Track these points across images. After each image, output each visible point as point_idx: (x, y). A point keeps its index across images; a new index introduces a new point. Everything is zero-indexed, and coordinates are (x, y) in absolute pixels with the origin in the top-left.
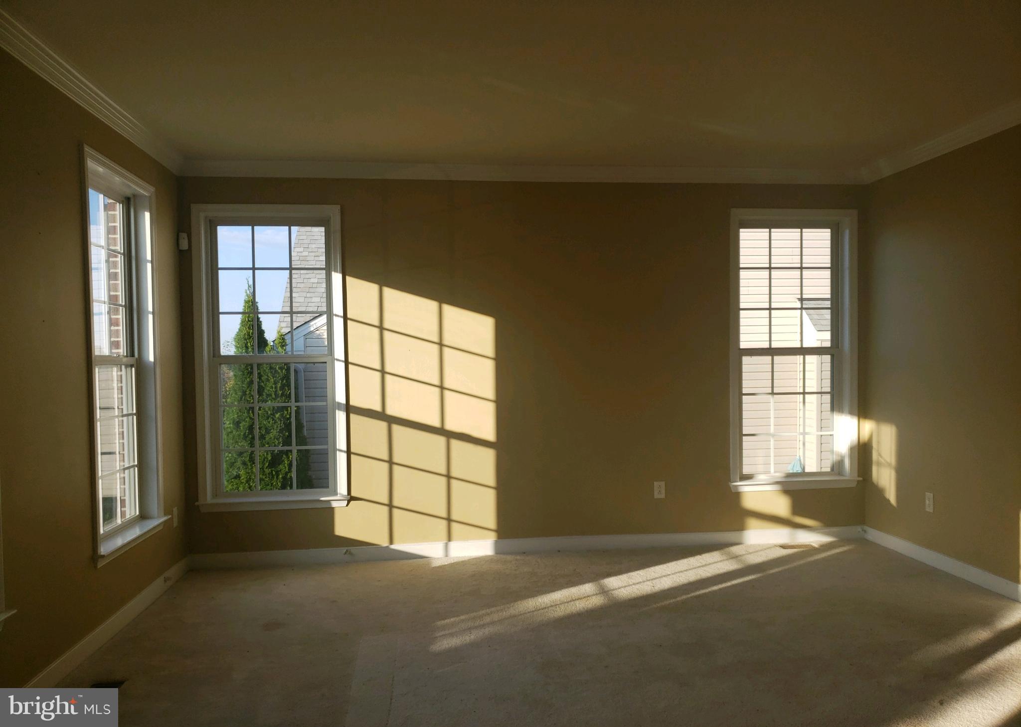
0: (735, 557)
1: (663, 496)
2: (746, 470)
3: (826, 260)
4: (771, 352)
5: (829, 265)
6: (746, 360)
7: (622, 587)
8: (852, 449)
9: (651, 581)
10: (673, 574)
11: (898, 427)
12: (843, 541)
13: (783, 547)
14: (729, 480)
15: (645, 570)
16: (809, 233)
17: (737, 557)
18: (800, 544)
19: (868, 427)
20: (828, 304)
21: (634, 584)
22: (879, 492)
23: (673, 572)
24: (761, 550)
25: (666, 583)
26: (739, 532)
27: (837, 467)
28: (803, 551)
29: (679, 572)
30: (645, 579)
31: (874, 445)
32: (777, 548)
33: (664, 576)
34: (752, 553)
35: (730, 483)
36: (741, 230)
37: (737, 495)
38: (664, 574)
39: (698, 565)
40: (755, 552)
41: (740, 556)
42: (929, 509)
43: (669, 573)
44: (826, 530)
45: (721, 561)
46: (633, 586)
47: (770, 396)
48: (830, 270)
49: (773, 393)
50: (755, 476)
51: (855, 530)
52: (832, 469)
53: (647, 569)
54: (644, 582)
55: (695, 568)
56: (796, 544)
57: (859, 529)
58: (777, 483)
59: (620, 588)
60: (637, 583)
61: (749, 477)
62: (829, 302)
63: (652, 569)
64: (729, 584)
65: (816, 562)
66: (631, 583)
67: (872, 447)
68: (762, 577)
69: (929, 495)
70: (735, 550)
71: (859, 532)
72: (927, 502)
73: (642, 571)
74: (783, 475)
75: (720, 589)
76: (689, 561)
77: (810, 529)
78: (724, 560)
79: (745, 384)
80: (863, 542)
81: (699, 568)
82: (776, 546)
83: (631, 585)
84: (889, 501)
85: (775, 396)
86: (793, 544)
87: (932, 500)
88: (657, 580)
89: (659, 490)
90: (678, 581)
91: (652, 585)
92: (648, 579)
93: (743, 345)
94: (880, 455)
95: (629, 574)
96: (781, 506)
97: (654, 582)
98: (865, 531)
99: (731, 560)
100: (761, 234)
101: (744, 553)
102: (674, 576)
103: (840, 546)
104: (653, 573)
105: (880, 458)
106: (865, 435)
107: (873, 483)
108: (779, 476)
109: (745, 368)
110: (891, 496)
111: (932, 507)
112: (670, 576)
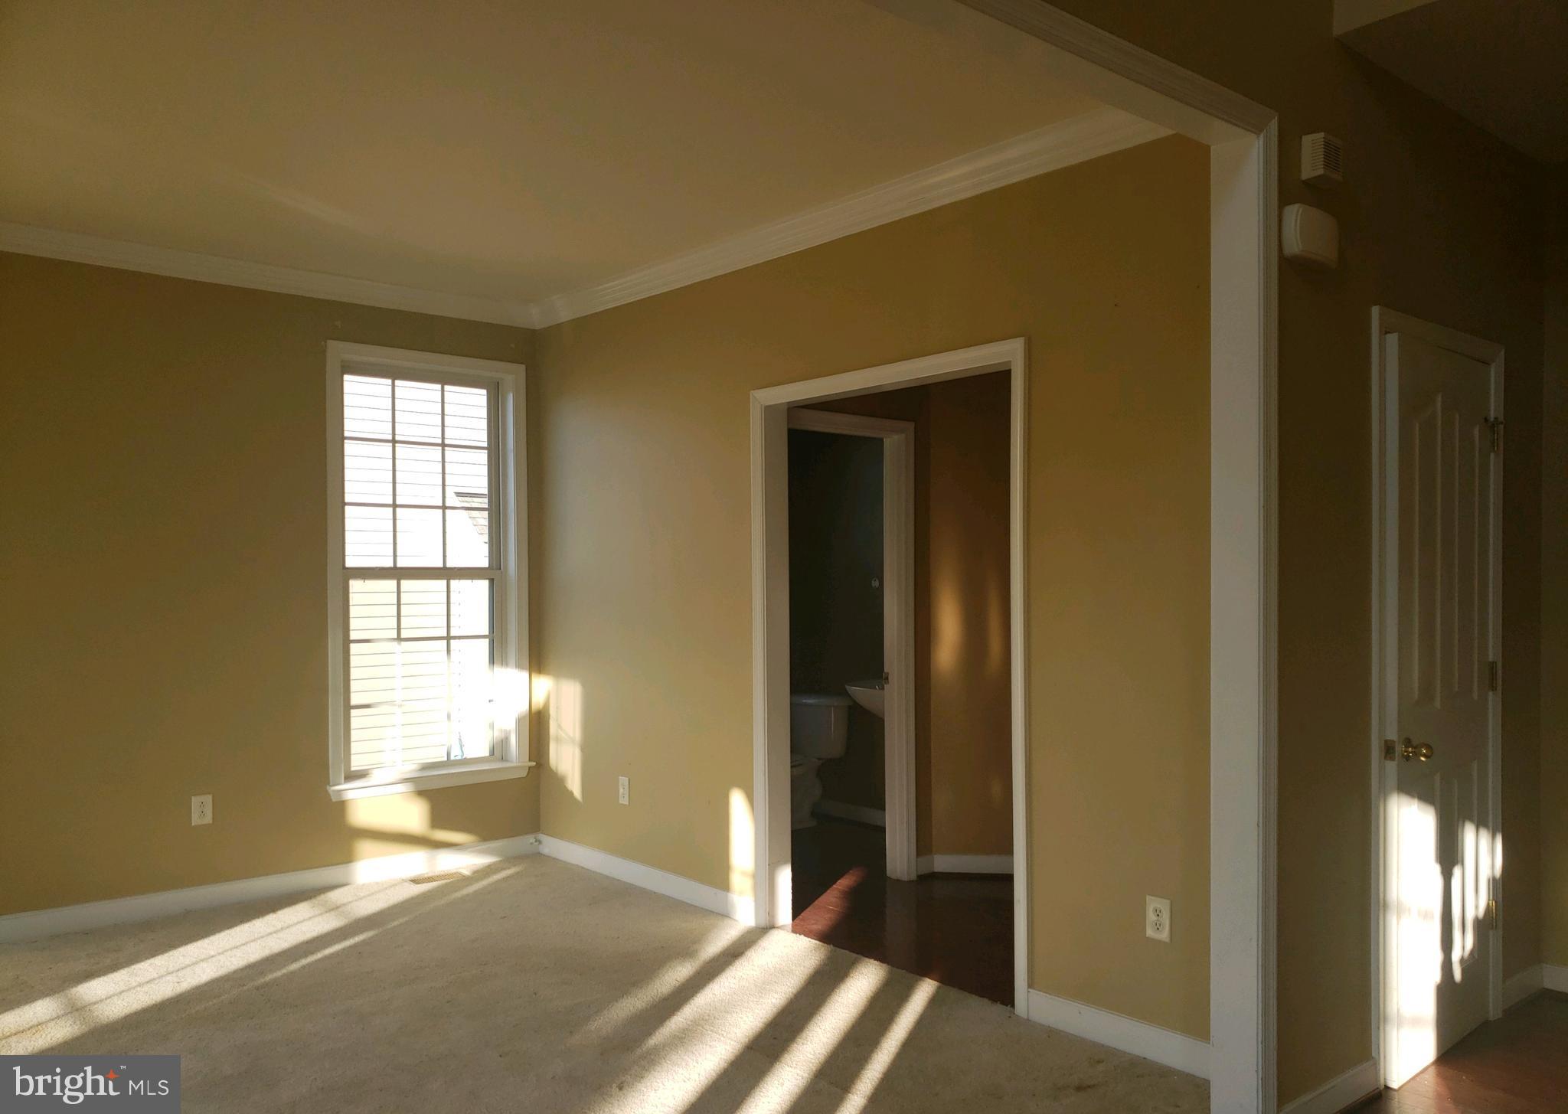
0: (335, 908)
1: (208, 819)
2: (356, 763)
3: (482, 437)
4: (397, 573)
5: (485, 445)
6: (355, 585)
7: (114, 995)
8: (519, 721)
9: (174, 975)
10: (219, 954)
11: (584, 685)
12: (509, 860)
13: (415, 881)
14: (326, 781)
15: (166, 955)
16: (454, 392)
17: (338, 907)
18: (442, 873)
19: (544, 686)
20: (484, 502)
21: (140, 985)
22: (559, 781)
23: (220, 951)
24: (379, 891)
25: (205, 974)
26: (344, 865)
27: (499, 749)
28: (446, 884)
29: (231, 949)
30: (163, 971)
31: (552, 712)
32: (407, 884)
33: (202, 960)
34: (364, 897)
35: (328, 787)
36: (346, 377)
37: (341, 806)
38: (203, 957)
39: (269, 931)
40: (369, 895)
41: (344, 905)
42: (624, 800)
43: (212, 953)
44: (483, 847)
45: (310, 918)
46: (139, 989)
47: (395, 643)
48: (486, 451)
49: (399, 639)
50: (370, 771)
51: (524, 843)
52: (492, 753)
53: (171, 953)
54: (160, 977)
55: (262, 937)
56: (437, 874)
57: (531, 839)
58: (406, 780)
59: (110, 997)
60: (148, 982)
61: (361, 775)
62: (486, 500)
63: (182, 950)
64: (319, 955)
65: (463, 899)
66: (134, 984)
67: (549, 715)
68: (377, 935)
69: (623, 780)
70: (334, 896)
71: (532, 844)
72: (621, 790)
73: (160, 957)
74: (414, 767)
75: (303, 967)
76: (254, 925)
77: (458, 847)
78: (314, 917)
79: (354, 624)
80: (536, 857)
81: (271, 936)
82: (404, 881)
83: (134, 988)
84: (571, 793)
85: (403, 643)
86: (430, 875)
87: (627, 787)
88: (188, 969)
89: (201, 810)
90: (229, 964)
91: (176, 980)
92: (171, 969)
93: (350, 562)
94: (559, 726)
95: (133, 967)
96: (413, 816)
97: (180, 974)
98: (540, 842)
99: (328, 914)
100: (379, 386)
101: (350, 900)
102: (221, 957)
103: (503, 869)
104: (181, 958)
105: (560, 731)
106: (539, 701)
107: (551, 770)
108: (409, 768)
109: (354, 598)
110: (574, 785)
111: (627, 796)
112: (214, 959)
